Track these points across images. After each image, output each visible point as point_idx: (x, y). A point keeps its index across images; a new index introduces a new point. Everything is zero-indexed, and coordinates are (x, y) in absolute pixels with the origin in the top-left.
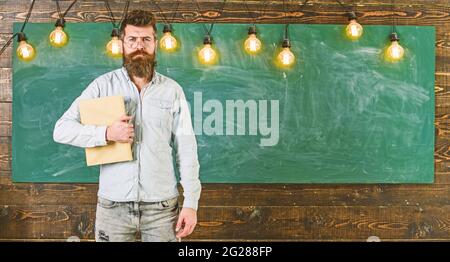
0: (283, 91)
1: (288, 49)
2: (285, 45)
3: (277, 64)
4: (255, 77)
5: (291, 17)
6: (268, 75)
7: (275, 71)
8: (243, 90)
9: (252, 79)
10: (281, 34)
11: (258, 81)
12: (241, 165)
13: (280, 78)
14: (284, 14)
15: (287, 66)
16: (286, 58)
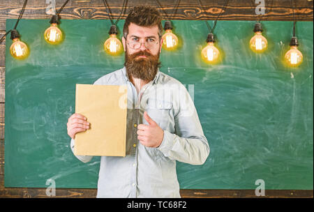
0: (290, 92)
1: (295, 48)
2: (292, 43)
3: (284, 63)
4: (260, 77)
5: (298, 14)
6: (275, 75)
7: (282, 70)
8: (248, 90)
9: (257, 79)
10: (289, 32)
11: (264, 81)
12: (246, 170)
13: (287, 78)
14: (291, 11)
15: (295, 65)
16: (294, 57)
